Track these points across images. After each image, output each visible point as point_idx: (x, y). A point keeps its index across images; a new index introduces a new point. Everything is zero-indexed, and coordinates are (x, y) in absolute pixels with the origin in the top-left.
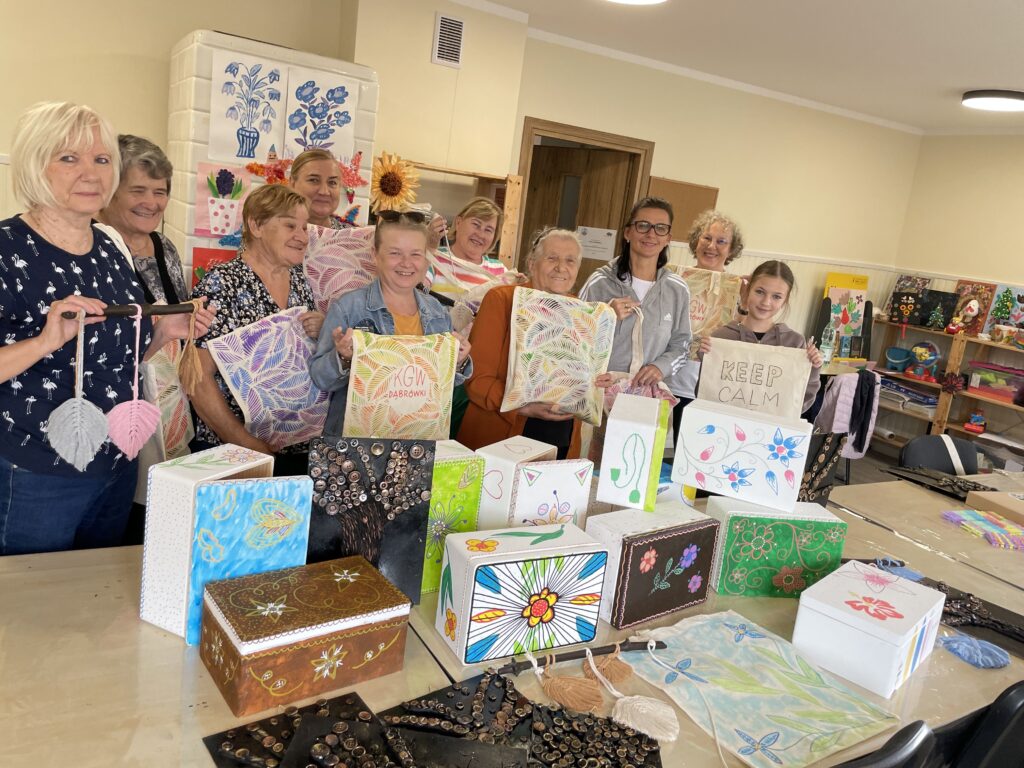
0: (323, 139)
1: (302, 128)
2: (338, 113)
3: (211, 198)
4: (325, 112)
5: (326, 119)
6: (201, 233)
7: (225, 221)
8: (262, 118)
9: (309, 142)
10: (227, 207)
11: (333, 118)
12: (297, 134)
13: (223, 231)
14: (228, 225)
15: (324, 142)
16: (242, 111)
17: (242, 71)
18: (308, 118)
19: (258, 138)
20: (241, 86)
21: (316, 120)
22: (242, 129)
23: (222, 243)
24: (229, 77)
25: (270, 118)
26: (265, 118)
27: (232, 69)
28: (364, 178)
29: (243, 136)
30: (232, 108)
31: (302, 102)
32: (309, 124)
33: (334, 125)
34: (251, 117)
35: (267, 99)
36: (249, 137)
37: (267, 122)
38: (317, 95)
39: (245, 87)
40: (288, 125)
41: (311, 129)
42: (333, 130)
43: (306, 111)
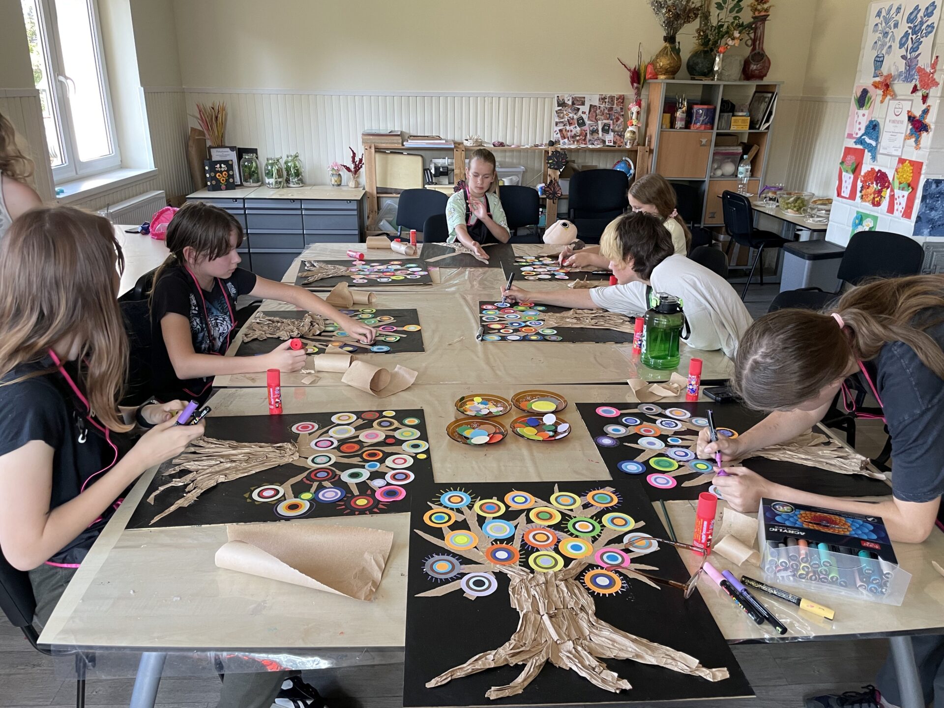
0: (916, 51)
1: (906, 46)
2: (928, 26)
3: (856, 111)
4: (921, 28)
5: (919, 34)
6: (850, 136)
7: (858, 126)
8: (888, 45)
9: (909, 57)
10: (861, 115)
11: (924, 31)
12: (903, 52)
13: (857, 134)
14: (860, 129)
15: (917, 53)
16: (880, 43)
17: (884, 13)
18: (911, 36)
19: (883, 61)
20: (881, 24)
21: (914, 37)
22: (877, 57)
23: (855, 142)
24: (877, 20)
25: (893, 44)
26: (890, 44)
27: (879, 14)
28: (937, 80)
29: (877, 61)
30: (876, 42)
31: (910, 25)
32: (910, 40)
33: (922, 38)
34: (883, 45)
35: (892, 30)
36: (879, 61)
37: (890, 47)
38: (919, 16)
39: (884, 24)
40: (898, 45)
41: (910, 46)
42: (922, 42)
43: (910, 31)
